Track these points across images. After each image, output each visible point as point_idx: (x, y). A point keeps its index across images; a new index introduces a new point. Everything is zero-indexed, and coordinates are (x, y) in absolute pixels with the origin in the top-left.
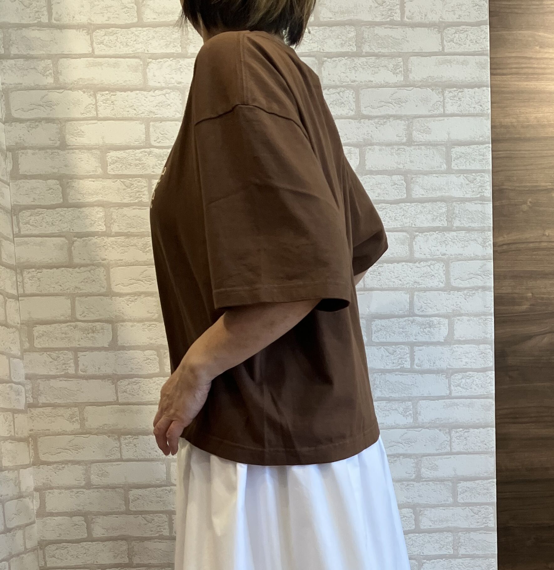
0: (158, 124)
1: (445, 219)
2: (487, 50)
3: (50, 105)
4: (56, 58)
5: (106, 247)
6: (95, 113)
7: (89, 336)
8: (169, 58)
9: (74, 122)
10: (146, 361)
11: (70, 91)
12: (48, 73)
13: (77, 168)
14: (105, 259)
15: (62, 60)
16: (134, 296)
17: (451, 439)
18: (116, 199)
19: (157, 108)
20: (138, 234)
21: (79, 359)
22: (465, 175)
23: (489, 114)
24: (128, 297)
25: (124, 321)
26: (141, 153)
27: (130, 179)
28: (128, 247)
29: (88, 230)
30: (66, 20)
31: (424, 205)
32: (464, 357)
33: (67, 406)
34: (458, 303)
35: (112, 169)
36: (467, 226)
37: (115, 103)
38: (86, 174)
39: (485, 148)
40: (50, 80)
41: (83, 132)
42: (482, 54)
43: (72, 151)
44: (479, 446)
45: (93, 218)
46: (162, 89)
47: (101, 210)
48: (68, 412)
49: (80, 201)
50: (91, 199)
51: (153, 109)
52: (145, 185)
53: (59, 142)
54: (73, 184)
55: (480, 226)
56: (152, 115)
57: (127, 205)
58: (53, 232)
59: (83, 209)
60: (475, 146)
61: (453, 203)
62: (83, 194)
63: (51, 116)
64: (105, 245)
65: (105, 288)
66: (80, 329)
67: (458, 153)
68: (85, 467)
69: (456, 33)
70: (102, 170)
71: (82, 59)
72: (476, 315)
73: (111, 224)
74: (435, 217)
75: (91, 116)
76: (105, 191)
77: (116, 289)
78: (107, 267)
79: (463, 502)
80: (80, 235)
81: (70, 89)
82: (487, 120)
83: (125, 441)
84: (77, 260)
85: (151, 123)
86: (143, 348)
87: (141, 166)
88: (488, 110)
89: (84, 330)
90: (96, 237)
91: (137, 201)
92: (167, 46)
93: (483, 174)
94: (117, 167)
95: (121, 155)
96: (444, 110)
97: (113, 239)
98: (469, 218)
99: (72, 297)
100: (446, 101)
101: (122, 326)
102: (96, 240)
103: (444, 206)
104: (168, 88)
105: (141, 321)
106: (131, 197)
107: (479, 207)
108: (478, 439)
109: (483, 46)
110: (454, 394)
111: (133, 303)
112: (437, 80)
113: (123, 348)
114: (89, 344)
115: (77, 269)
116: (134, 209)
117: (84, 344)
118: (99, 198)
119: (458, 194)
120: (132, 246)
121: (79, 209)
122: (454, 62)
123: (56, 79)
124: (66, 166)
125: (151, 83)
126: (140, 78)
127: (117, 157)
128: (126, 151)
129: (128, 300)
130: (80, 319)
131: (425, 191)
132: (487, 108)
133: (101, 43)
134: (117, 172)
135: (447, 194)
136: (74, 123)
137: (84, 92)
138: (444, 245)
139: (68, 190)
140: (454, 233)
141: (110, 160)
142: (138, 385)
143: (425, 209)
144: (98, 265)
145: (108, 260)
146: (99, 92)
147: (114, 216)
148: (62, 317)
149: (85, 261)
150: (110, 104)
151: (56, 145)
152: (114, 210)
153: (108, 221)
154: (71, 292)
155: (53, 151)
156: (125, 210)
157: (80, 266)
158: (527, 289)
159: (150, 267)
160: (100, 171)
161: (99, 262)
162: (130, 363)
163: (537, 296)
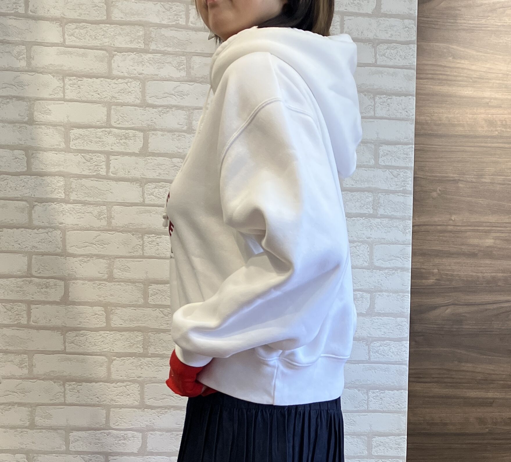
0: (119, 108)
1: (371, 208)
2: (414, 65)
3: (21, 85)
4: (30, 45)
5: (64, 212)
6: (62, 95)
7: (43, 290)
8: (133, 53)
9: (43, 101)
10: (94, 316)
11: (41, 75)
12: (21, 57)
13: (42, 141)
14: (62, 223)
15: (35, 47)
16: (87, 258)
17: (368, 398)
18: (76, 171)
19: (119, 94)
20: (94, 202)
21: (31, 311)
22: (390, 170)
23: (413, 119)
24: (81, 258)
25: (76, 279)
26: (102, 132)
27: (90, 154)
28: (84, 213)
29: (49, 196)
30: (41, 13)
31: (353, 194)
32: (383, 327)
33: (17, 353)
34: (380, 281)
35: (74, 144)
36: (390, 214)
37: (82, 87)
38: (50, 147)
39: (409, 148)
40: (23, 64)
41: (50, 111)
42: (410, 68)
43: (38, 126)
44: (393, 406)
45: (53, 186)
46: (124, 78)
47: (62, 180)
48: (17, 359)
49: (44, 170)
50: (53, 170)
51: (116, 95)
52: (104, 160)
53: (27, 118)
54: (38, 155)
55: (401, 215)
56: (114, 100)
57: (86, 177)
58: (16, 196)
59: (45, 178)
60: (401, 146)
61: (379, 193)
62: (46, 164)
63: (21, 95)
64: (63, 211)
65: (61, 249)
66: (34, 283)
67: (385, 151)
68: (30, 409)
69: (387, 49)
70: (65, 144)
71: (53, 47)
72: (396, 292)
73: (69, 192)
74: (362, 205)
75: (58, 97)
76: (67, 163)
77: (70, 250)
78: (64, 231)
79: (376, 454)
80: (42, 201)
81: (41, 73)
82: (411, 124)
83: (69, 388)
84: (36, 223)
85: (113, 107)
86: (92, 304)
87: (101, 144)
88: (412, 115)
89: (38, 285)
90: (55, 203)
91: (95, 174)
92: (131, 42)
93: (406, 170)
94: (79, 143)
95: (83, 133)
96: (375, 113)
97: (71, 205)
98: (392, 208)
99: (30, 255)
100: (376, 105)
101: (74, 283)
102: (55, 206)
103: (370, 195)
104: (130, 78)
105: (92, 280)
106: (90, 169)
107: (401, 199)
108: (393, 399)
109: (410, 62)
110: (372, 359)
111: (85, 264)
112: (369, 87)
113: (74, 303)
114: (43, 298)
115: (35, 231)
116: (91, 180)
117: (38, 297)
118: (61, 169)
119: (384, 186)
120: (88, 213)
121: (42, 178)
122: (385, 73)
123: (29, 64)
124: (32, 139)
125: (115, 73)
126: (106, 68)
127: (79, 134)
128: (88, 129)
129: (80, 261)
130: (36, 275)
131: (355, 182)
132: (412, 114)
133: (72, 35)
134: (79, 148)
135: (374, 186)
136: (43, 103)
137: (54, 76)
138: (369, 230)
139: (32, 160)
140: (379, 220)
141: (73, 137)
142: (85, 337)
143: (354, 198)
144: (55, 228)
145: (65, 224)
146: (67, 77)
147: (73, 186)
148: (18, 272)
149: (43, 223)
150: (77, 88)
151: (25, 120)
152: (73, 181)
153: (68, 190)
154: (29, 251)
155: (22, 125)
156: (84, 181)
157: (39, 228)
158: (433, 265)
159: (104, 233)
160: (63, 146)
161: (56, 226)
162: (79, 317)
163: (442, 272)
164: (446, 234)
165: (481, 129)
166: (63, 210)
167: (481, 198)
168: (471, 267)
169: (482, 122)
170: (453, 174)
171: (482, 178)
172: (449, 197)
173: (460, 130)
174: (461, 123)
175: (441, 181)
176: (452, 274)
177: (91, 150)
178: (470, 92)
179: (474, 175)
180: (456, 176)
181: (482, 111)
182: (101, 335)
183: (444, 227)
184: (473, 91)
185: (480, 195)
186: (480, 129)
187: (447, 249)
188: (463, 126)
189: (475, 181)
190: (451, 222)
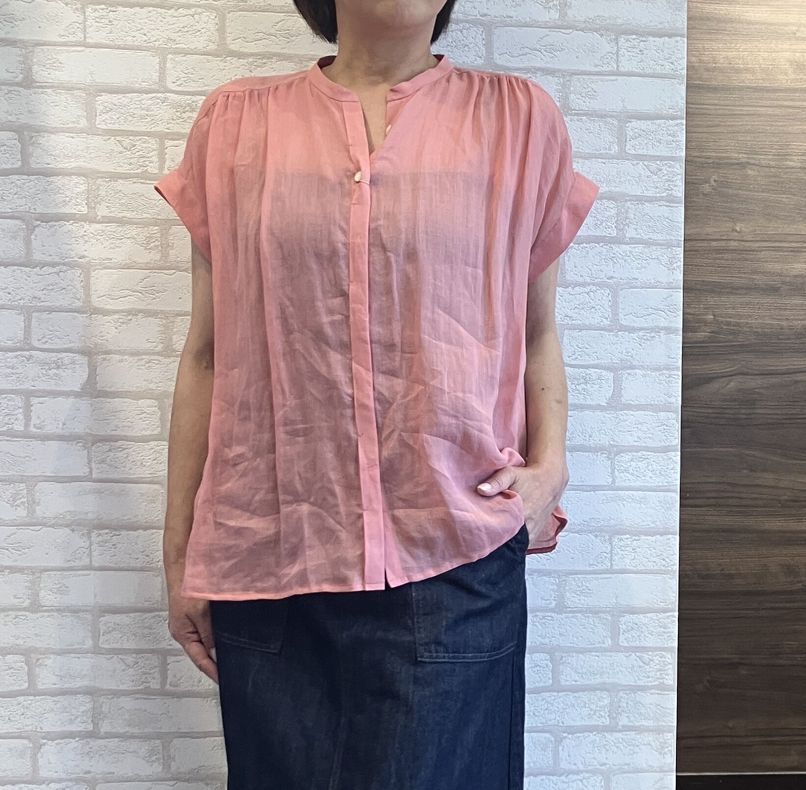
0: (180, 58)
1: (613, 226)
5: (86, 238)
6: (82, 36)
7: (51, 372)
10: (140, 416)
11: (44, 1)
13: (48, 116)
14: (84, 257)
16: (127, 316)
17: (612, 549)
18: (107, 166)
19: (180, 34)
20: (138, 221)
21: (32, 408)
22: (645, 163)
23: (684, 76)
24: (116, 316)
25: (108, 352)
26: (151, 99)
27: (131, 137)
28: (121, 239)
29: (60, 211)
32: (636, 429)
34: (629, 350)
35: (103, 121)
36: (645, 237)
37: (115, 22)
38: (62, 126)
39: (677, 125)
41: (61, 63)
43: (40, 90)
44: (654, 562)
45: (68, 193)
46: (188, 6)
47: (82, 182)
48: (8, 491)
49: (50, 166)
50: (68, 165)
51: (174, 36)
52: (154, 147)
53: (21, 77)
54: (41, 140)
55: (664, 238)
56: (171, 44)
57: (125, 177)
58: (3, 210)
59: (54, 179)
60: (662, 121)
61: (626, 202)
62: (54, 155)
63: (11, 36)
65: (82, 300)
66: (36, 361)
67: (636, 130)
68: (31, 577)
70: (87, 121)
72: (656, 369)
73: (96, 203)
74: (598, 223)
75: (74, 39)
76: (90, 153)
78: (87, 270)
79: (626, 645)
80: (48, 218)
83: (98, 539)
84: (37, 256)
85: (170, 56)
86: (136, 396)
87: (149, 119)
88: (682, 69)
89: (43, 363)
90: (71, 222)
91: (139, 171)
93: (672, 162)
94: (111, 118)
95: (119, 101)
96: (617, 66)
97: (98, 226)
99: (28, 312)
100: (620, 53)
101: (105, 359)
102: (72, 226)
103: (612, 206)
105: (136, 353)
106: (131, 164)
108: (653, 551)
110: (618, 483)
111: (125, 325)
112: (607, 21)
113: (105, 394)
114: (51, 386)
115: (37, 270)
116: (134, 183)
117: (42, 385)
118: (80, 163)
119: (634, 190)
120: (127, 237)
121: (48, 179)
124: (30, 112)
127: (112, 103)
128: (127, 95)
129: (116, 321)
130: (39, 346)
134: (111, 127)
135: (618, 190)
136: (48, 50)
137: (67, 4)
138: (611, 264)
139: (31, 148)
140: (626, 248)
141: (101, 108)
142: (124, 452)
144: (71, 265)
145: (88, 259)
146: (89, 6)
147: (102, 193)
148: (8, 342)
149: (51, 257)
150: (107, 24)
151: (17, 80)
152: (102, 183)
153: (92, 199)
154: (25, 304)
155: (12, 89)
156: (120, 184)
157: (44, 265)
158: (705, 308)
159: (155, 272)
160: (83, 123)
161: (73, 261)
162: (114, 417)
163: (720, 319)
164: (726, 256)
165: (784, 77)
166: (85, 234)
167: (784, 194)
168: (770, 310)
169: (786, 65)
170: (739, 153)
171: (787, 160)
172: (730, 191)
173: (748, 79)
174: (750, 66)
175: (718, 165)
176: (737, 323)
177: (133, 131)
178: (765, 15)
179: (773, 155)
180: (743, 157)
181: (786, 46)
182: (152, 449)
183: (723, 244)
184: (768, 12)
185: (784, 189)
186: (781, 77)
187: (728, 280)
188: (752, 71)
189: (774, 165)
190: (736, 234)
